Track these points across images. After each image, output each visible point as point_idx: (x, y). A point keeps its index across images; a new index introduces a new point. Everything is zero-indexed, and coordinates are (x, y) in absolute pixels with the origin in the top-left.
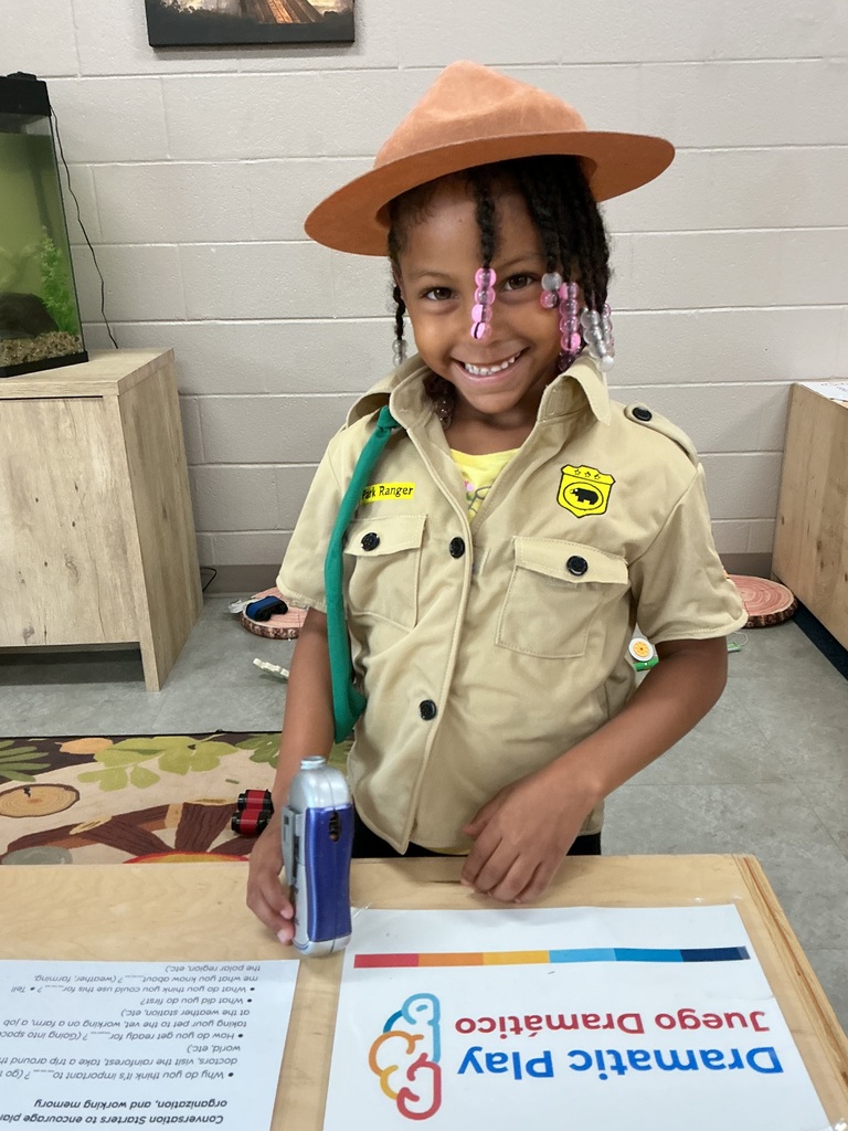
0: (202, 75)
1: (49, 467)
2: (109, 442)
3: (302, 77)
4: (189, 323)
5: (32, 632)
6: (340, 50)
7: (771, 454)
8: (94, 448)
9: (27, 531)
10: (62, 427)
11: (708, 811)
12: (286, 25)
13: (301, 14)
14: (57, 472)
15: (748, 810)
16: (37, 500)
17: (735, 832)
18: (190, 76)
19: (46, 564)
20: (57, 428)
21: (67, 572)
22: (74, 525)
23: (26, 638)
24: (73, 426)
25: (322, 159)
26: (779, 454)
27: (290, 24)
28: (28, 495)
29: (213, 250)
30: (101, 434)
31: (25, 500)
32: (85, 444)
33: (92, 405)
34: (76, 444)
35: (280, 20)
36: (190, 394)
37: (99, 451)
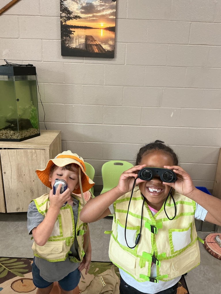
0: (74, 63)
1: (29, 167)
2: (46, 160)
3: (100, 65)
4: (65, 123)
5: (19, 208)
6: (110, 59)
7: (213, 164)
8: (41, 162)
9: (21, 183)
10: (34, 156)
11: (200, 274)
12: (97, 53)
13: (101, 51)
14: (31, 168)
15: (210, 274)
16: (24, 175)
17: (207, 282)
18: (71, 63)
19: (25, 191)
20: (32, 157)
21: (31, 193)
22: (34, 181)
23: (17, 210)
24: (36, 156)
25: (103, 86)
26: (216, 164)
27: (98, 53)
28: (22, 174)
29: (73, 106)
30: (44, 158)
31: (21, 174)
32: (39, 161)
33: (42, 151)
34: (37, 161)
35: (95, 52)
36: (64, 141)
37: (43, 162)
